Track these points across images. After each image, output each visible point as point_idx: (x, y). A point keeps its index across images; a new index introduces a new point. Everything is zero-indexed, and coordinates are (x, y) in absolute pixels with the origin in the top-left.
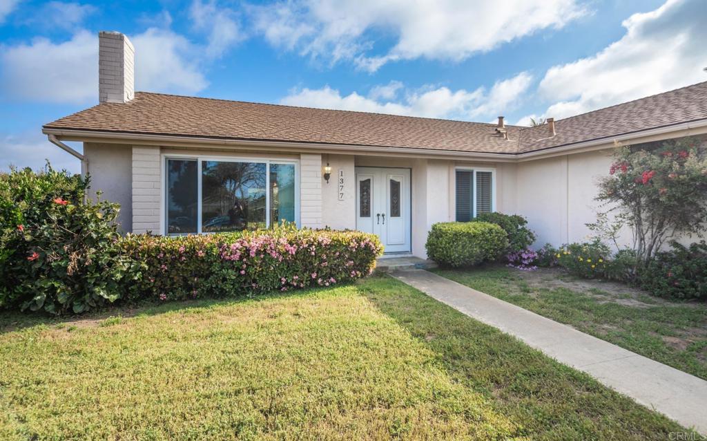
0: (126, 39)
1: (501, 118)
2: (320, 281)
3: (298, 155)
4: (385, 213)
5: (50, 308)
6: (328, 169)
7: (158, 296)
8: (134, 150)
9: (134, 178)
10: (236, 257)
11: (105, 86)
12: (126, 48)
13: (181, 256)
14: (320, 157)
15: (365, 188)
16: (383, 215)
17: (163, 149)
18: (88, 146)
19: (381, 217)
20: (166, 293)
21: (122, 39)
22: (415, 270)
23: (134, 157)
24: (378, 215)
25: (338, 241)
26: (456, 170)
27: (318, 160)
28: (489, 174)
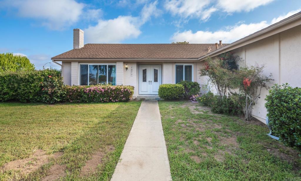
0: (80, 30)
1: (220, 41)
2: (112, 100)
3: (116, 62)
4: (152, 81)
5: (46, 101)
6: (126, 66)
7: (70, 101)
8: (72, 63)
9: (72, 70)
10: (88, 92)
11: (75, 44)
12: (80, 32)
13: (75, 91)
14: (122, 63)
15: (145, 72)
16: (151, 81)
17: (79, 62)
18: (63, 62)
19: (150, 82)
20: (72, 100)
21: (79, 30)
22: (155, 100)
23: (72, 65)
24: (149, 81)
25: (117, 88)
26: (176, 65)
27: (122, 64)
28: (191, 66)
